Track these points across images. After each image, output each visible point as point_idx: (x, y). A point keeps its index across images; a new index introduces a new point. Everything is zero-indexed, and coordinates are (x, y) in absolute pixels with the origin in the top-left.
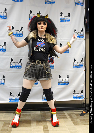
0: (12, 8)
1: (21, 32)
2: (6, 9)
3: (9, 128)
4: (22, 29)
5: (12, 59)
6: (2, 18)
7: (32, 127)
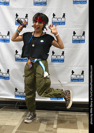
1: (63, 20)
3: (54, 128)
4: (64, 16)
5: (53, 51)
6: (41, 5)
7: (80, 130)
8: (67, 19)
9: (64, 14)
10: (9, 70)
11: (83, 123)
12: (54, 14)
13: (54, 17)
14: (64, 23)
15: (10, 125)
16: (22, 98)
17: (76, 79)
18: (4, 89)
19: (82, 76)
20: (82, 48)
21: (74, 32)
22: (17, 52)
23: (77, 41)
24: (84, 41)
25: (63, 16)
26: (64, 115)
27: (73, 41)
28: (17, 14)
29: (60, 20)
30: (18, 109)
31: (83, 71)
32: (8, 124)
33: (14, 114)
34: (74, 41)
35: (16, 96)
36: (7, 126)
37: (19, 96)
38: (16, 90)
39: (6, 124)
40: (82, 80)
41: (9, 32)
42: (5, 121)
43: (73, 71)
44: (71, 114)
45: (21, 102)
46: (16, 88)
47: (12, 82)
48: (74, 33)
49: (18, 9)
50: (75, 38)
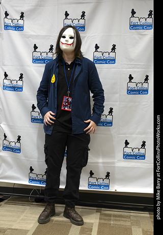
0: (95, 11)
2: (84, 13)
8: (119, 55)
9: (114, 46)
10: (20, 137)
11: (143, 230)
12: (96, 45)
13: (96, 50)
14: (113, 61)
15: (19, 228)
16: (40, 184)
17: (131, 155)
18: (12, 168)
19: (142, 151)
20: (144, 103)
21: (130, 75)
22: (34, 107)
23: (135, 91)
24: (147, 91)
25: (112, 49)
26: (110, 215)
27: (128, 90)
28: (35, 45)
29: (106, 55)
30: (33, 202)
31: (145, 142)
32: (15, 226)
33: (27, 210)
34: (131, 91)
35: (31, 180)
36: (15, 229)
37: (36, 180)
38: (31, 169)
39: (13, 228)
40: (143, 157)
41: (22, 75)
42: (11, 221)
43: (126, 141)
44: (123, 213)
45: (39, 190)
46: (31, 167)
47: (25, 157)
48: (131, 78)
49: (37, 37)
50: (132, 85)
